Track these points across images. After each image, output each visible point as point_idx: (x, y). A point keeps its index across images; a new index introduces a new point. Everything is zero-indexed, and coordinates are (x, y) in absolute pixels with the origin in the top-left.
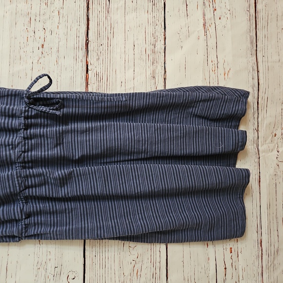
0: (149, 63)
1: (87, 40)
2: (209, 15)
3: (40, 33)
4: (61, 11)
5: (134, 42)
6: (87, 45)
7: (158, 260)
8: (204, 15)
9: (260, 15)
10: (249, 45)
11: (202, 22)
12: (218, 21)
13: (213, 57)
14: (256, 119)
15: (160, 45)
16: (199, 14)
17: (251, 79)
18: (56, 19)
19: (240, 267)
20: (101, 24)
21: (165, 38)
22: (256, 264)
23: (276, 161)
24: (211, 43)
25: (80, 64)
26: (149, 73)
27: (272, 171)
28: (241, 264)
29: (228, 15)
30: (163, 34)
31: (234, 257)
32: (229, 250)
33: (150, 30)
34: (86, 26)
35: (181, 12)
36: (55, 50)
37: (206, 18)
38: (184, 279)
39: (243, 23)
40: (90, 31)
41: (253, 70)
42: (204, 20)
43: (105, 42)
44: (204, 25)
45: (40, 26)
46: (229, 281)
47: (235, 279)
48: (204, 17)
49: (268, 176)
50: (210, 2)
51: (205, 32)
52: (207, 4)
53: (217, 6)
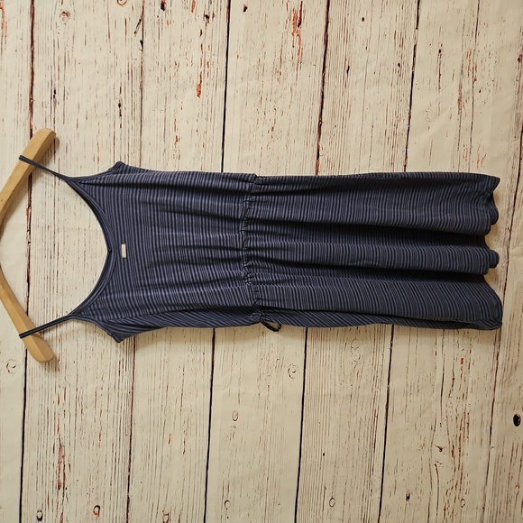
0: (388, 147)
1: (320, 121)
2: (467, 87)
3: (271, 115)
4: (294, 88)
5: (373, 122)
6: (320, 126)
7: (380, 363)
8: (461, 87)
10: (514, 125)
11: (457, 96)
12: (477, 96)
13: (465, 140)
14: (510, 217)
15: (403, 125)
16: (455, 85)
17: (510, 168)
18: (288, 97)
19: (470, 379)
20: (337, 101)
21: (410, 117)
22: (489, 377)
24: (466, 122)
25: (311, 149)
26: (387, 159)
28: (472, 376)
29: (491, 88)
30: (407, 112)
31: (465, 368)
32: (459, 361)
33: (392, 107)
34: (319, 105)
35: (432, 83)
36: (285, 133)
37: (462, 92)
38: (407, 385)
40: (324, 110)
41: (515, 156)
42: (460, 94)
43: (339, 122)
44: (459, 100)
45: (271, 106)
46: (456, 393)
47: (463, 391)
48: (460, 90)
49: (516, 283)
50: (470, 70)
51: (460, 109)
52: (466, 72)
53: (478, 75)
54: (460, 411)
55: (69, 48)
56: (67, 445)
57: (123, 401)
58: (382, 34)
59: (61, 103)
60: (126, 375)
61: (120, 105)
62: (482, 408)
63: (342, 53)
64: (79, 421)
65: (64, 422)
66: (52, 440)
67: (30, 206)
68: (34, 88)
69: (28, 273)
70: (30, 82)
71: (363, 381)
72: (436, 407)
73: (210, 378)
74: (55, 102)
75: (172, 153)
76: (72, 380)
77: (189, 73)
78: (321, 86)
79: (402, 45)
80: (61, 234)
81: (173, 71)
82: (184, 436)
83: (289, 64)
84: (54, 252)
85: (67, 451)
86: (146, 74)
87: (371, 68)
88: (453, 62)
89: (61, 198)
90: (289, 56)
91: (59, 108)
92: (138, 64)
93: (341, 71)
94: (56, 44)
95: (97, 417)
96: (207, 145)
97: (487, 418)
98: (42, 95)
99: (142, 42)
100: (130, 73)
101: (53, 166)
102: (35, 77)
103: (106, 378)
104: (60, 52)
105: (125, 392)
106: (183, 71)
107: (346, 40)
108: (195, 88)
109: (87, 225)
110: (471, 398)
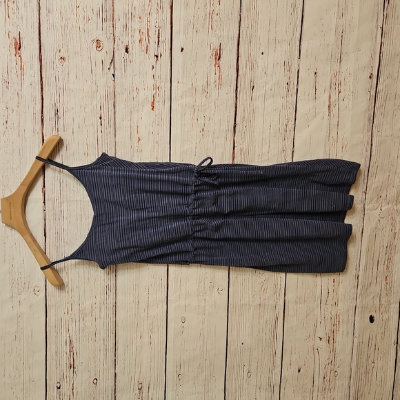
0: (281, 140)
1: (235, 124)
2: (334, 98)
3: (201, 121)
4: (216, 102)
5: (270, 123)
6: (235, 127)
7: (279, 283)
8: (330, 97)
9: (379, 96)
10: (367, 122)
11: (327, 104)
12: (341, 103)
13: (334, 133)
14: (365, 183)
15: (291, 124)
16: (326, 96)
17: (364, 151)
18: (213, 108)
19: (340, 292)
20: (246, 110)
21: (295, 119)
22: (353, 291)
23: (378, 218)
24: (334, 121)
25: (229, 142)
26: (280, 147)
27: (373, 225)
28: (341, 290)
29: (351, 97)
30: (294, 116)
31: (336, 285)
32: (332, 280)
33: (283, 113)
34: (234, 113)
35: (310, 96)
36: (211, 132)
37: (331, 100)
38: (297, 297)
39: (364, 102)
40: (237, 116)
41: (368, 143)
42: (330, 102)
43: (248, 124)
44: (329, 106)
45: (201, 114)
46: (331, 302)
47: (335, 300)
48: (330, 100)
49: (370, 228)
50: (336, 85)
51: (329, 112)
52: (333, 87)
53: (342, 88)
54: (334, 314)
55: (66, 81)
56: (74, 340)
57: (110, 312)
58: (275, 63)
59: (62, 118)
60: (111, 295)
61: (100, 118)
62: (348, 311)
63: (248, 77)
64: (81, 325)
65: (72, 326)
66: (65, 337)
67: (44, 186)
68: (44, 109)
69: (45, 230)
70: (41, 105)
71: (268, 295)
72: (317, 311)
73: (166, 295)
74: (58, 117)
75: (136, 148)
76: (77, 299)
77: (146, 94)
78: (235, 100)
79: (289, 70)
80: (65, 204)
81: (135, 93)
82: (150, 333)
83: (212, 86)
84: (61, 216)
85: (74, 344)
86: (117, 96)
87: (268, 86)
88: (324, 81)
89: (65, 181)
90: (213, 81)
91: (61, 121)
92: (112, 90)
93: (248, 89)
94: (57, 79)
95: (93, 322)
96: (159, 142)
97: (352, 318)
98: (49, 113)
99: (114, 75)
100: (107, 96)
101: (58, 160)
102: (44, 101)
103: (98, 297)
104: (60, 84)
105: (111, 306)
106: (142, 94)
107: (251, 68)
108: (150, 104)
109: (82, 198)
110: (340, 305)
